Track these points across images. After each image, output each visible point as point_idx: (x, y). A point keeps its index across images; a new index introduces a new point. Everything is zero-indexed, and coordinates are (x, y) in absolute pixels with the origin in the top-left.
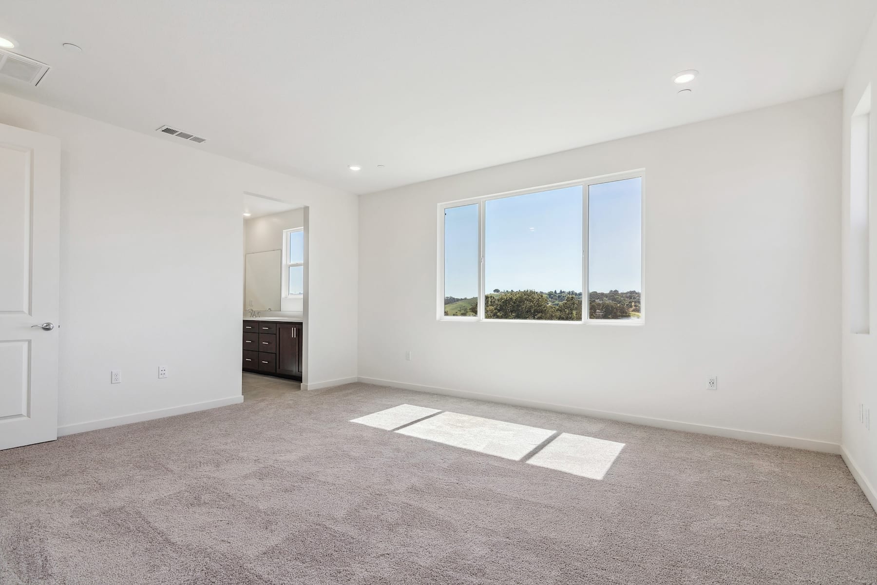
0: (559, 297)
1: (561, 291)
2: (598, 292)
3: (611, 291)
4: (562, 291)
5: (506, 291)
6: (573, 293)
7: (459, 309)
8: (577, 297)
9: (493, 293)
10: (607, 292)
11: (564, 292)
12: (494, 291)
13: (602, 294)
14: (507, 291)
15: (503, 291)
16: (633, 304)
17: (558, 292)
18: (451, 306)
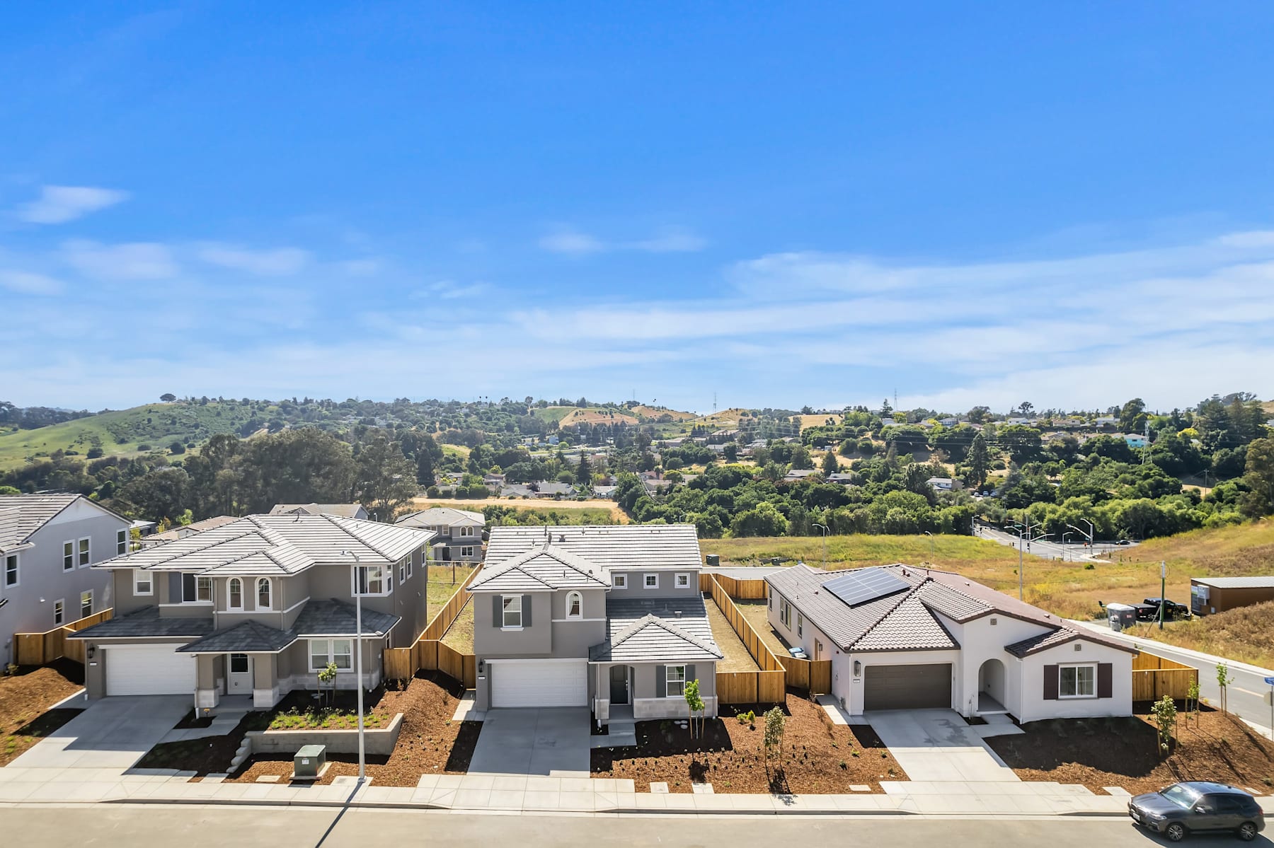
0: (303, 411)
1: (306, 399)
2: (375, 401)
3: (398, 399)
4: (309, 399)
5: (189, 399)
6: (329, 403)
7: (78, 439)
8: (338, 411)
9: (160, 402)
10: (389, 400)
11: (311, 400)
12: (161, 398)
13: (382, 405)
14: (193, 399)
15: (183, 398)
16: (438, 425)
17: (300, 400)
18: (53, 431)
